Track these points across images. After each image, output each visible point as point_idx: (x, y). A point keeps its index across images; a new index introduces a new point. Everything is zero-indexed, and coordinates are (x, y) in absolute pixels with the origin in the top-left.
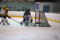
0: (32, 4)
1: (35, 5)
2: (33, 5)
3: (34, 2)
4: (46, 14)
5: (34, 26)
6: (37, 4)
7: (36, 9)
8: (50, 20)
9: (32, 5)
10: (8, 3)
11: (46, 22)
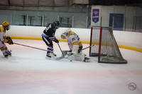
0: (84, 10)
1: (89, 11)
2: (85, 12)
3: (88, 6)
4: (116, 33)
5: (84, 61)
6: (94, 10)
7: (92, 22)
8: (126, 48)
9: (82, 12)
10: (25, 8)
11: (116, 52)
